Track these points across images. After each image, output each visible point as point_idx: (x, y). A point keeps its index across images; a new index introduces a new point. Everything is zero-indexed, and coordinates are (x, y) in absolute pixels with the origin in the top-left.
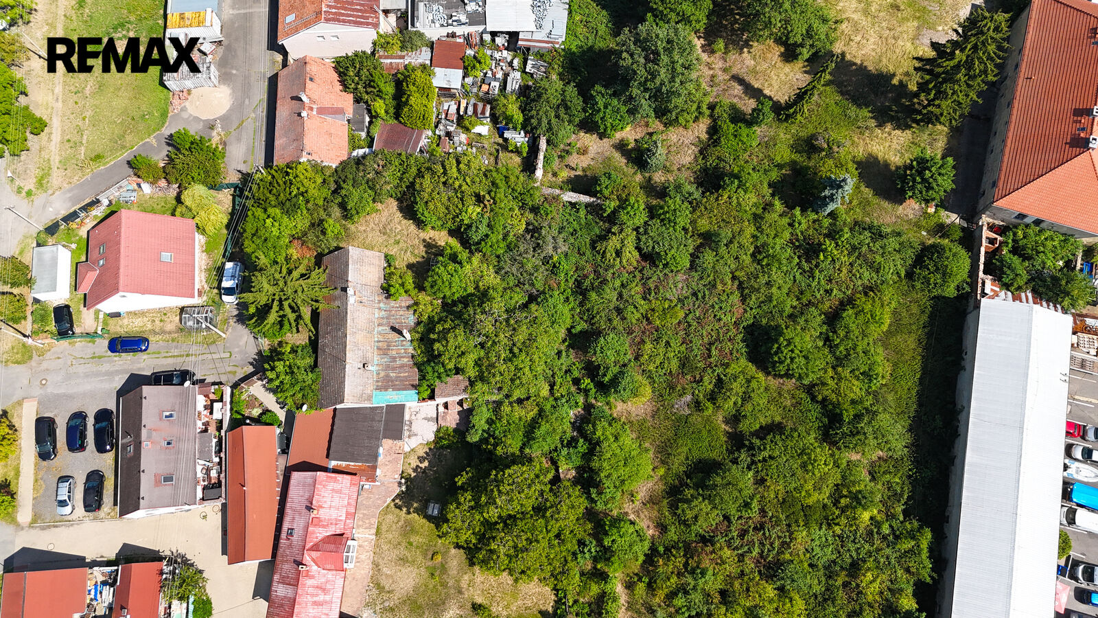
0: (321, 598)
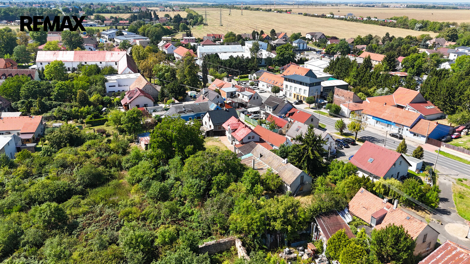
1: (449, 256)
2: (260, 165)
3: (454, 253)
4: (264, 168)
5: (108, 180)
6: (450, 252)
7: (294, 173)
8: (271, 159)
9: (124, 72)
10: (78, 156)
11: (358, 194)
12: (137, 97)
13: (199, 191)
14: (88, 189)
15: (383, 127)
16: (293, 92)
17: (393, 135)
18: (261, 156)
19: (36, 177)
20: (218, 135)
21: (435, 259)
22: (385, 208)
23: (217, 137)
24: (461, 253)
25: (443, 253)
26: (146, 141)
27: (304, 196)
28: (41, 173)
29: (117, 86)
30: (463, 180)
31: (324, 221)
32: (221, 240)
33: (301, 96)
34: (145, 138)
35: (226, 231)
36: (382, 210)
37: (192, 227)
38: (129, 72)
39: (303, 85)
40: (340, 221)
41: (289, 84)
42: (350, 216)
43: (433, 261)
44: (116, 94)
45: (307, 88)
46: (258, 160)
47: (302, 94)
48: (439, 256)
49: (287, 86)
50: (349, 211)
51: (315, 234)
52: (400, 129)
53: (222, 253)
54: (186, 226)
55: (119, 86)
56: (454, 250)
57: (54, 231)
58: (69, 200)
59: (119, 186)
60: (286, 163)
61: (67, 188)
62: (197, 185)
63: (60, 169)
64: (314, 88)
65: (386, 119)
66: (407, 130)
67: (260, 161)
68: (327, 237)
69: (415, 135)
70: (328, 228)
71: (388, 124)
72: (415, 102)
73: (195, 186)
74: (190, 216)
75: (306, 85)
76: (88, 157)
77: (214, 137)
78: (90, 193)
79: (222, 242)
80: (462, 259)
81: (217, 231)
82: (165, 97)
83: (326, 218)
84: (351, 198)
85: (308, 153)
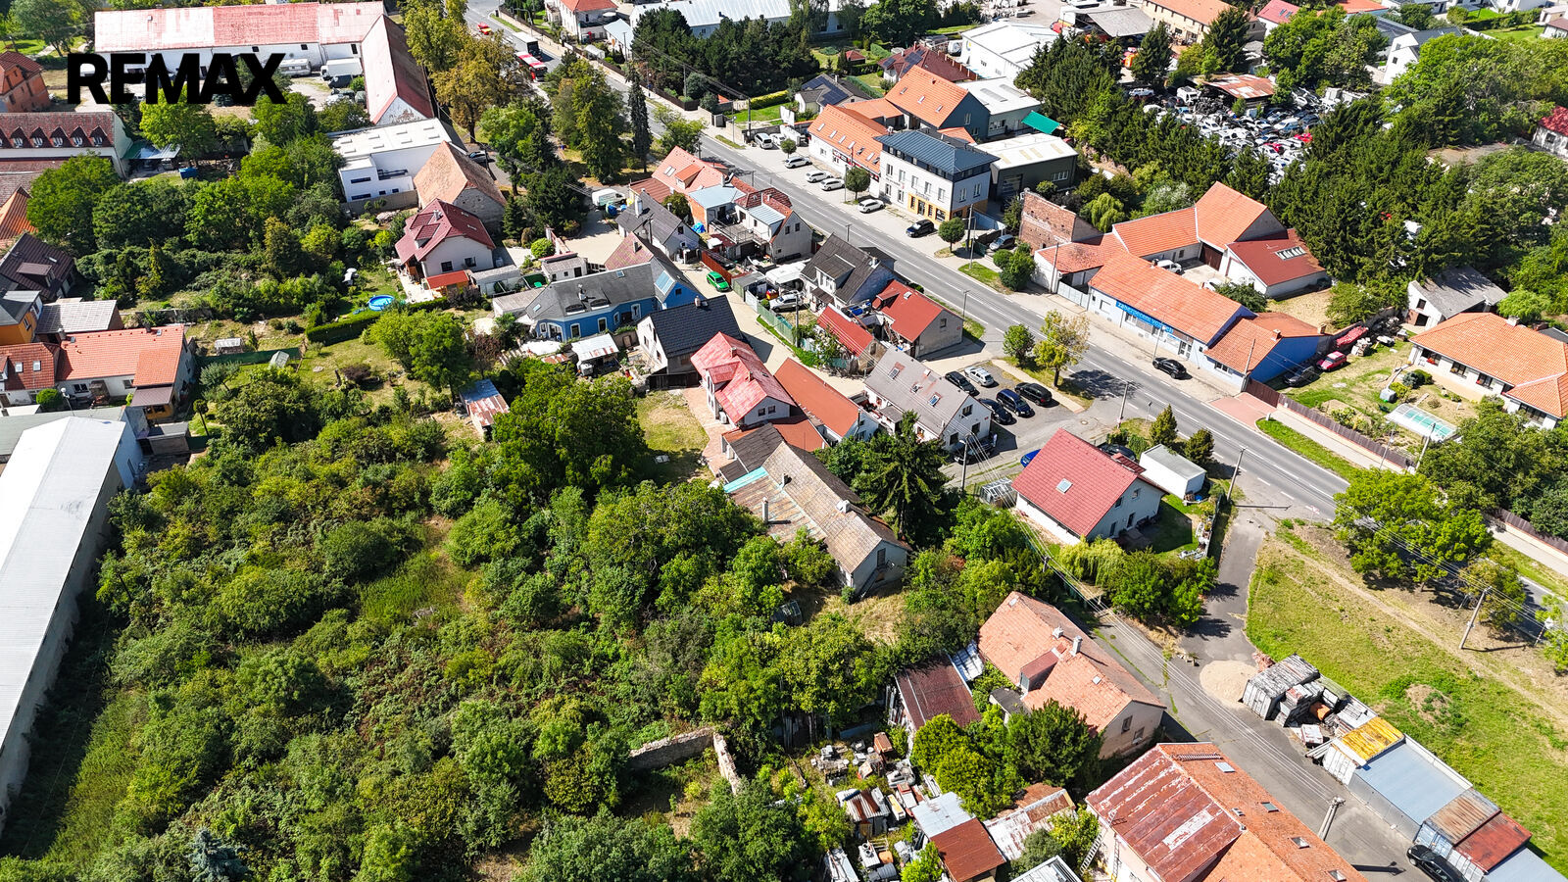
0: (711, 356)
1: (1151, 783)
2: (785, 507)
3: (1162, 775)
4: (792, 519)
5: (402, 557)
6: (1157, 771)
7: (862, 543)
8: (810, 491)
9: (390, 112)
10: (315, 482)
11: (1003, 608)
12: (443, 240)
13: (631, 602)
14: (357, 586)
15: (1143, 332)
16: (908, 191)
17: (1161, 364)
18: (788, 480)
19: (219, 552)
20: (682, 385)
21: (1122, 789)
22: (1055, 651)
23: (678, 392)
24: (1175, 775)
25: (1140, 775)
26: (485, 414)
27: (886, 595)
28: (228, 537)
29: (375, 176)
30: (1296, 525)
31: (914, 683)
32: (681, 736)
33: (930, 207)
34: (482, 402)
35: (692, 712)
36: (1049, 654)
37: (615, 696)
38: (405, 112)
39: (937, 174)
40: (952, 679)
41: (898, 164)
42: (978, 661)
43: (1116, 792)
44: (376, 205)
45: (948, 185)
46: (781, 491)
47: (933, 200)
48: (1131, 782)
49: (890, 169)
50: (978, 650)
51: (893, 711)
52: (1183, 344)
53: (683, 765)
54: (603, 693)
55: (384, 176)
56: (1163, 769)
57: (302, 720)
58: (318, 626)
59: (432, 573)
60: (844, 510)
61: (307, 593)
62: (624, 586)
63: (276, 527)
64: (969, 183)
65: (1151, 314)
66: (1201, 350)
67: (785, 494)
68: (918, 723)
69: (1218, 365)
70: (921, 700)
71: (1155, 328)
72: (1251, 236)
73: (618, 588)
74: (610, 662)
75: (945, 176)
76: (341, 483)
77: (671, 392)
78: (362, 598)
79: (683, 740)
80: (1174, 789)
81: (673, 710)
82: (525, 225)
83: (919, 676)
84: (988, 615)
85: (900, 484)
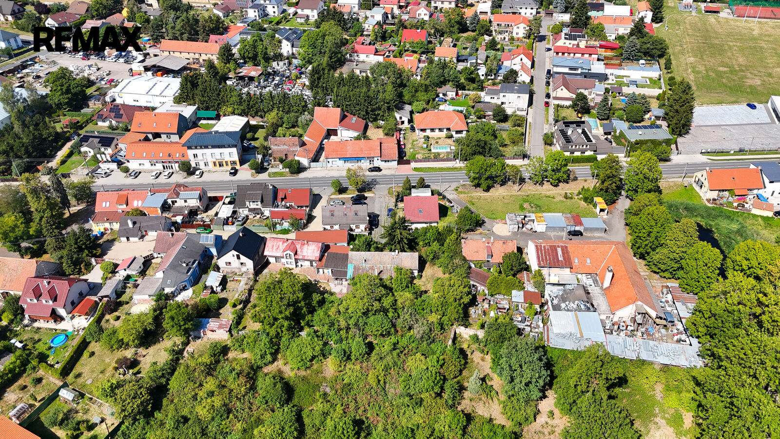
0: (275, 248)
1: (543, 252)
3: (543, 248)
4: (382, 270)
7: (413, 258)
8: (377, 258)
11: (463, 245)
12: (69, 290)
15: (353, 164)
16: (210, 161)
17: (372, 170)
18: (365, 261)
21: (541, 258)
22: (487, 245)
30: (458, 189)
31: (472, 277)
33: (226, 162)
34: (210, 326)
39: (225, 147)
40: (476, 270)
42: (472, 264)
45: (233, 150)
46: (366, 265)
47: (226, 159)
48: (540, 255)
49: (195, 156)
50: (469, 261)
51: (473, 289)
52: (372, 161)
60: (397, 254)
65: (352, 156)
66: (379, 159)
68: (483, 285)
69: (386, 161)
70: (477, 280)
71: (358, 161)
75: (230, 146)
80: (548, 249)
84: (462, 252)
